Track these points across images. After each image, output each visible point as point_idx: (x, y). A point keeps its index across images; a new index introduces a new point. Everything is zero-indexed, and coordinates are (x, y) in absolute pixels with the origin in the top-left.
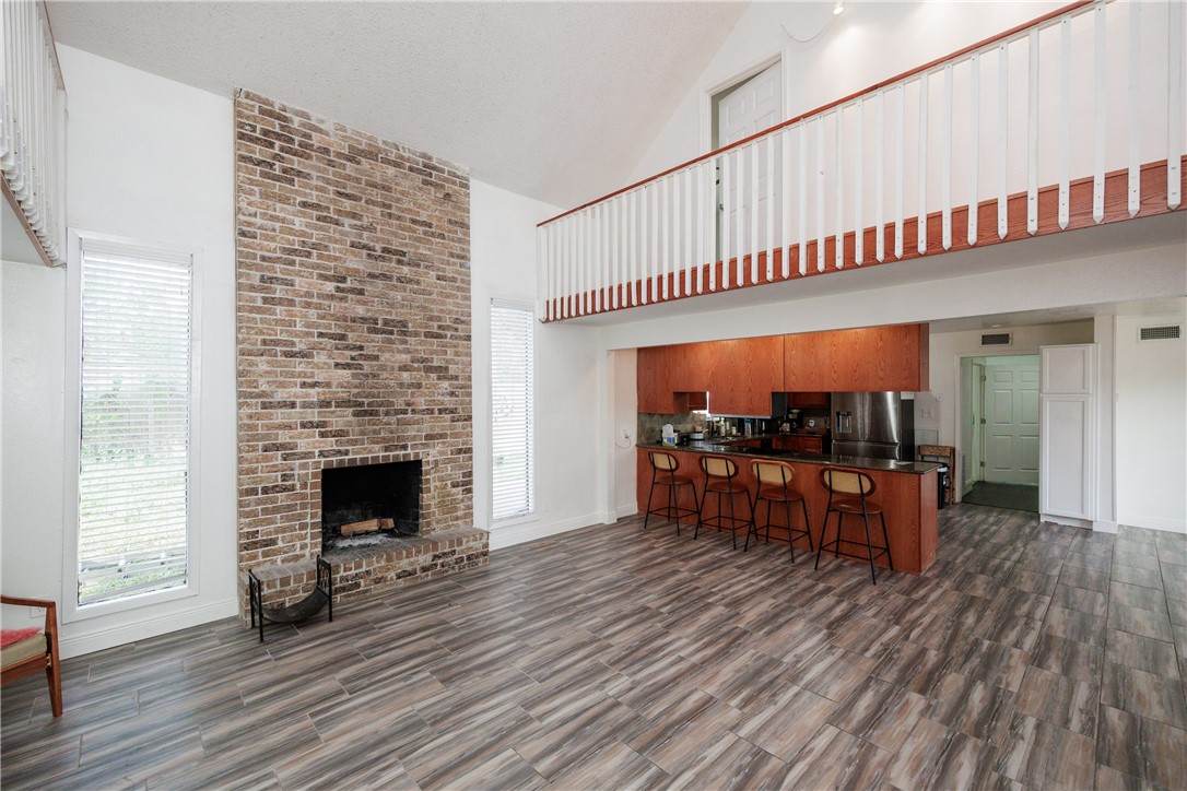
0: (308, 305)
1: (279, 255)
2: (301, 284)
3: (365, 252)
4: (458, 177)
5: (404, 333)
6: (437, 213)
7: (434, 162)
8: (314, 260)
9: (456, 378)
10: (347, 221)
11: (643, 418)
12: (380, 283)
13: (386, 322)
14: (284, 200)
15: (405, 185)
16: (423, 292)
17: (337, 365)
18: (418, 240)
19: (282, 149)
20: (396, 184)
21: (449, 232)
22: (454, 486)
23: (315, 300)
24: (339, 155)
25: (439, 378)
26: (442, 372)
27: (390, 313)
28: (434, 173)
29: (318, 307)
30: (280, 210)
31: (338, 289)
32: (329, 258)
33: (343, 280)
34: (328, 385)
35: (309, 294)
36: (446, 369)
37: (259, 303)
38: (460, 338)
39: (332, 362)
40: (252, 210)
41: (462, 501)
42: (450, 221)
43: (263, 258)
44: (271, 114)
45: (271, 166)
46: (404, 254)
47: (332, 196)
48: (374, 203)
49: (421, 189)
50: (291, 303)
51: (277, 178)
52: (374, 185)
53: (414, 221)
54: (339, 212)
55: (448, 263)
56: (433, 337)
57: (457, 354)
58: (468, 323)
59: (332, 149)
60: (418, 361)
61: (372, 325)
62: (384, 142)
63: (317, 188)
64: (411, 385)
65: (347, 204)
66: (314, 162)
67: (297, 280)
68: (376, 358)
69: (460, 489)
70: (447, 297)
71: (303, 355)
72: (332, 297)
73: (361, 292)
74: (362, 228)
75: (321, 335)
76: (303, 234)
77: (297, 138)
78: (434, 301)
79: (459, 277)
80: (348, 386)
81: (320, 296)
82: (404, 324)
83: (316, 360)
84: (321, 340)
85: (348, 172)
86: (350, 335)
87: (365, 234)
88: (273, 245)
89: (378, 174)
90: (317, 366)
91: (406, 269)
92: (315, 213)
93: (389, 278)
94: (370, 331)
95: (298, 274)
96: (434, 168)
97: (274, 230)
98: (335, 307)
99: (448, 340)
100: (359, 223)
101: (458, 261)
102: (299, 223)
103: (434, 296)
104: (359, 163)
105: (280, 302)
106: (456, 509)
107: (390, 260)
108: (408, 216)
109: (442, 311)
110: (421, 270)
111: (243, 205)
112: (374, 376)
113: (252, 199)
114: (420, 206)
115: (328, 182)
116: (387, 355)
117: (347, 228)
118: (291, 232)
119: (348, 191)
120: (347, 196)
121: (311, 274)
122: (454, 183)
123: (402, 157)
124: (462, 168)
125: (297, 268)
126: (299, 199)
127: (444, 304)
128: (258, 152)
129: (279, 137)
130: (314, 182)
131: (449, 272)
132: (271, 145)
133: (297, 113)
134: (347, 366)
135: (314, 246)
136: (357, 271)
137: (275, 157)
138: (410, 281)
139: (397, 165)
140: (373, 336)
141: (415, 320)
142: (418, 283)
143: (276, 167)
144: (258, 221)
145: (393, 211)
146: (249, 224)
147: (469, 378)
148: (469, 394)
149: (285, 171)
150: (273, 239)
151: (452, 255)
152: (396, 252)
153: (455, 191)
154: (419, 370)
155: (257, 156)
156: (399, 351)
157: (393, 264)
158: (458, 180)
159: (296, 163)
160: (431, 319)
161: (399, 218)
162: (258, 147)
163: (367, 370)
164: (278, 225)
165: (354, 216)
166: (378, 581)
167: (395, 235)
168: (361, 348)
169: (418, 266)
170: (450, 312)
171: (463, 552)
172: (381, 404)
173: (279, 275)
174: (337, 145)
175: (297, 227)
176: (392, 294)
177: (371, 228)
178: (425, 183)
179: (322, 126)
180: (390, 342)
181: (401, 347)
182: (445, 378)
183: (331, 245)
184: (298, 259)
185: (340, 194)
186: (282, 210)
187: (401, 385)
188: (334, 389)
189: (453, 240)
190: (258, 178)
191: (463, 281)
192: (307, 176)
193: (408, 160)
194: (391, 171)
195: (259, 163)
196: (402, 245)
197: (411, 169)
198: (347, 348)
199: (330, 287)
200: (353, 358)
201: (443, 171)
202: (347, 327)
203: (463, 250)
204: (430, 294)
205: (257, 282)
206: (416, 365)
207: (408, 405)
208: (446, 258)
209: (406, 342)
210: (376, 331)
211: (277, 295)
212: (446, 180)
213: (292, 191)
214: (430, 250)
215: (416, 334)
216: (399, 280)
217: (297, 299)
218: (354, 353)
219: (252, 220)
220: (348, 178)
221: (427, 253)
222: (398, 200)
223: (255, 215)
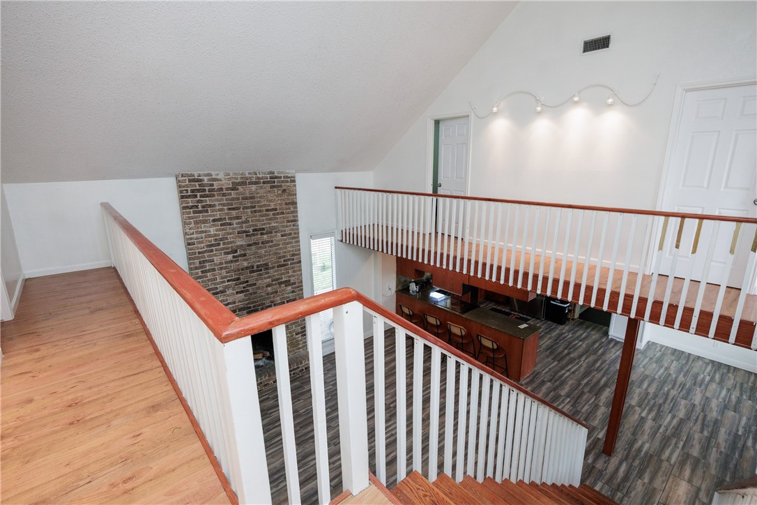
0: (221, 269)
1: (205, 249)
2: (217, 260)
3: (244, 234)
4: (289, 178)
5: (267, 269)
6: (279, 202)
7: (276, 174)
8: (222, 246)
9: (295, 283)
10: (235, 222)
11: (399, 276)
12: (253, 247)
13: (258, 266)
14: (205, 222)
15: (262, 192)
16: (275, 245)
17: (237, 293)
18: (271, 219)
19: (201, 196)
20: (257, 194)
21: (286, 209)
22: (296, 335)
23: (224, 265)
24: (228, 189)
25: (286, 286)
26: (287, 283)
27: (259, 261)
28: (276, 180)
29: (226, 268)
30: (203, 227)
31: (234, 257)
32: (228, 243)
33: (236, 251)
34: (234, 303)
35: (221, 263)
36: (289, 281)
37: (200, 274)
38: (295, 263)
39: (235, 292)
40: (192, 231)
41: (301, 340)
42: (286, 204)
43: (199, 253)
44: (194, 180)
45: (197, 207)
46: (264, 229)
47: (226, 211)
48: (247, 208)
49: (269, 192)
50: (214, 270)
51: (200, 212)
52: (246, 198)
53: (267, 210)
54: (230, 219)
55: (287, 226)
56: (281, 267)
57: (294, 272)
58: (299, 254)
59: (224, 187)
60: (275, 280)
61: (251, 269)
62: (249, 173)
63: (219, 210)
64: (272, 293)
65: (234, 213)
66: (216, 197)
67: (215, 258)
68: (255, 284)
69: (300, 335)
70: (287, 244)
71: (222, 292)
72: (232, 261)
73: (245, 255)
74: (242, 223)
75: (228, 281)
76: (215, 235)
77: (207, 188)
78: (280, 249)
79: (293, 232)
80: (244, 300)
81: (226, 263)
82: (266, 265)
83: (227, 293)
84: (229, 283)
85: (233, 196)
86: (242, 277)
87: (244, 225)
88: (202, 245)
89: (247, 192)
90: (228, 295)
91: (265, 236)
92: (219, 223)
93: (258, 244)
94: (251, 272)
95: (215, 255)
96: (276, 177)
97: (202, 238)
98: (233, 266)
99: (289, 266)
100: (240, 221)
101: (292, 224)
102: (212, 231)
103: (281, 246)
104: (237, 189)
105: (209, 271)
106: (299, 344)
107: (257, 235)
108: (264, 208)
109: (285, 252)
110: (273, 234)
111: (187, 231)
112: (255, 293)
113: (191, 226)
114: (270, 201)
115: (224, 205)
116: (260, 282)
117: (235, 225)
118: (210, 236)
119: (234, 206)
120: (234, 209)
121: (221, 253)
122: (287, 182)
123: (258, 178)
124: (290, 172)
125: (215, 252)
126: (211, 219)
127: (286, 248)
128: (191, 202)
129: (198, 191)
130: (217, 208)
131: (288, 231)
132: (196, 196)
133: (205, 175)
134: (242, 292)
135: (221, 239)
136: (242, 246)
137: (199, 201)
138: (268, 242)
139: (256, 183)
140: (252, 274)
141: (271, 260)
142: (272, 242)
143: (200, 207)
144: (195, 236)
145: (257, 208)
146: (191, 239)
147: (301, 282)
148: (302, 290)
149: (203, 207)
150: (202, 242)
151: (288, 221)
152: (260, 229)
153: (288, 186)
154: (276, 284)
155: (191, 204)
156: (265, 278)
157: (259, 236)
158: (289, 179)
159: (208, 201)
160: (280, 258)
161: (260, 211)
162: (190, 200)
163: (251, 291)
164: (203, 235)
165: (238, 218)
166: (265, 385)
167: (259, 220)
168: (247, 282)
169: (271, 233)
170: (290, 251)
171: (303, 366)
172: (259, 305)
173: (207, 259)
174: (226, 183)
175: (212, 233)
176: (259, 251)
177: (247, 221)
178: (272, 187)
179: (218, 177)
180: (261, 275)
181: (266, 276)
182: (289, 285)
183: (229, 237)
184: (214, 248)
185: (230, 209)
186: (205, 227)
187: (268, 294)
188: (237, 304)
189: (289, 213)
190: (192, 215)
191: (295, 233)
192: (214, 206)
193: (262, 178)
194: (254, 187)
195: (192, 207)
196: (262, 225)
197: (264, 183)
198: (241, 284)
199: (230, 257)
200: (244, 288)
201: (280, 177)
202: (240, 274)
203: (294, 216)
204: (279, 245)
205: (198, 265)
206: (274, 283)
207: (272, 302)
208: (285, 224)
209: (268, 273)
210: (253, 272)
211: (207, 268)
212: (283, 182)
213: (208, 216)
214: (277, 222)
215: (273, 268)
216: (263, 243)
217: (216, 267)
218: (244, 285)
219: (192, 236)
220: (233, 199)
221: (276, 224)
222: (259, 202)
223: (193, 234)
